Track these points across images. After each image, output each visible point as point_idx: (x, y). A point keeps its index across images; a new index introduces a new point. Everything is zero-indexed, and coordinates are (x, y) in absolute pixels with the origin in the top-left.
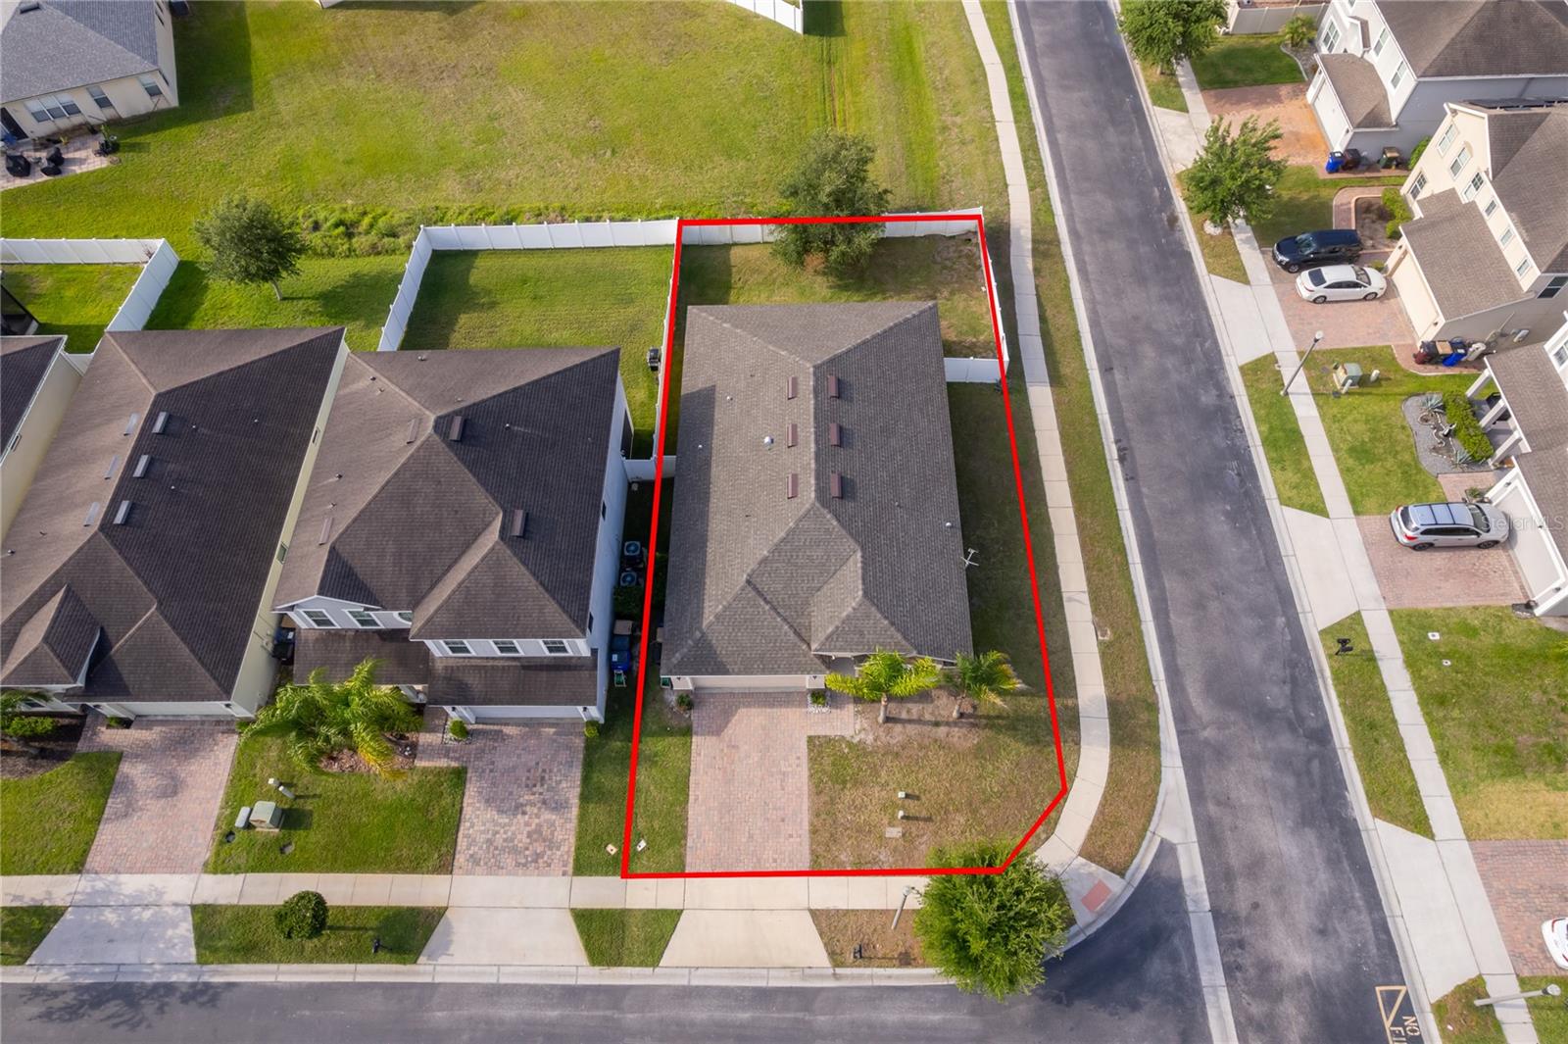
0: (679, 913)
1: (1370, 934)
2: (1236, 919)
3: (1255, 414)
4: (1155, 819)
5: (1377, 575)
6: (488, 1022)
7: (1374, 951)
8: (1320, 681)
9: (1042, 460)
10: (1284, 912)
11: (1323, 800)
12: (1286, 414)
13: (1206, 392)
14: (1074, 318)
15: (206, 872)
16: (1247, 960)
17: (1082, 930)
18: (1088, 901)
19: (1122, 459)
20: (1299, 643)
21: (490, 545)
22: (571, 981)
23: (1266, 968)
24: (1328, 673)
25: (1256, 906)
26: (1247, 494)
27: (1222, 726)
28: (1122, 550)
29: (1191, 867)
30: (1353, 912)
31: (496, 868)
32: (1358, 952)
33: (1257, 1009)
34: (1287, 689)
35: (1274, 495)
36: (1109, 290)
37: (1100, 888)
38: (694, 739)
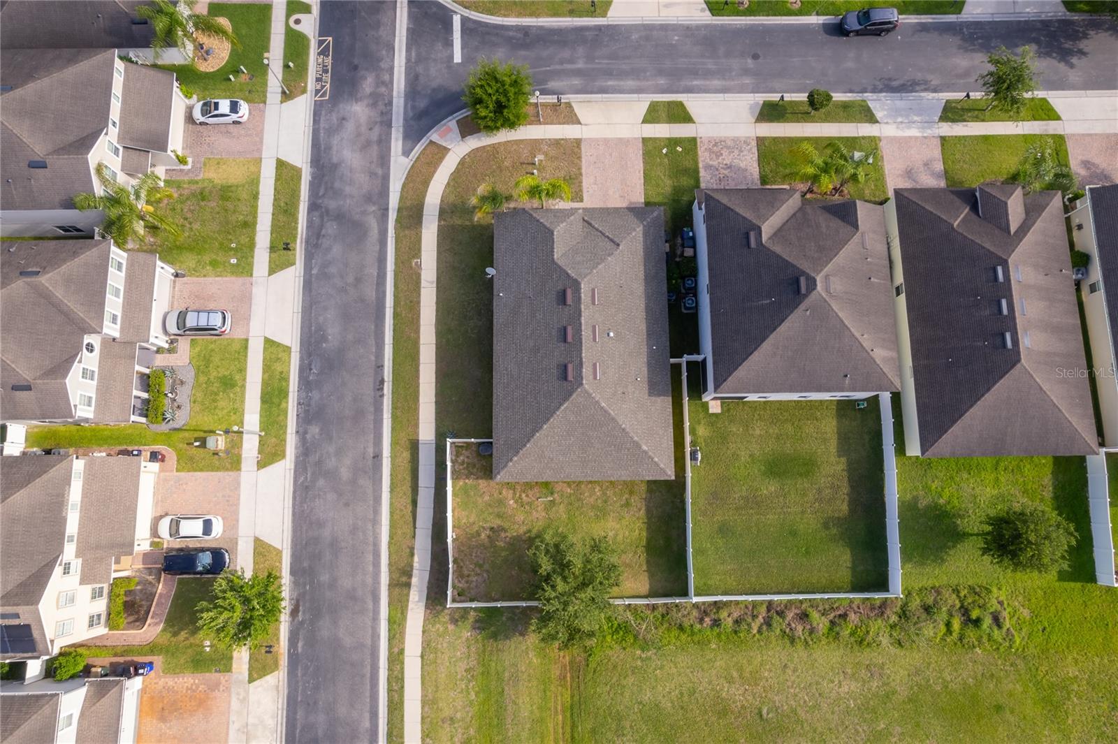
0: (644, 122)
1: (322, 119)
2: (381, 123)
3: (286, 417)
4: (410, 166)
5: (250, 299)
6: (724, 79)
7: (323, 113)
8: (304, 237)
9: (434, 380)
10: (358, 126)
11: (323, 176)
12: (266, 416)
13: (314, 437)
14: (391, 504)
15: (879, 137)
16: (381, 107)
17: (454, 118)
18: (450, 130)
19: (382, 382)
20: (309, 257)
21: (765, 224)
22: (689, 95)
23: (374, 105)
24: (298, 241)
25: (371, 129)
26: (310, 355)
27: (364, 213)
28: (396, 315)
29: (397, 145)
30: (327, 127)
31: (735, 140)
32: (331, 112)
33: (383, 89)
34: (323, 232)
35: (293, 354)
36: (361, 534)
37: (441, 136)
38: (643, 201)
